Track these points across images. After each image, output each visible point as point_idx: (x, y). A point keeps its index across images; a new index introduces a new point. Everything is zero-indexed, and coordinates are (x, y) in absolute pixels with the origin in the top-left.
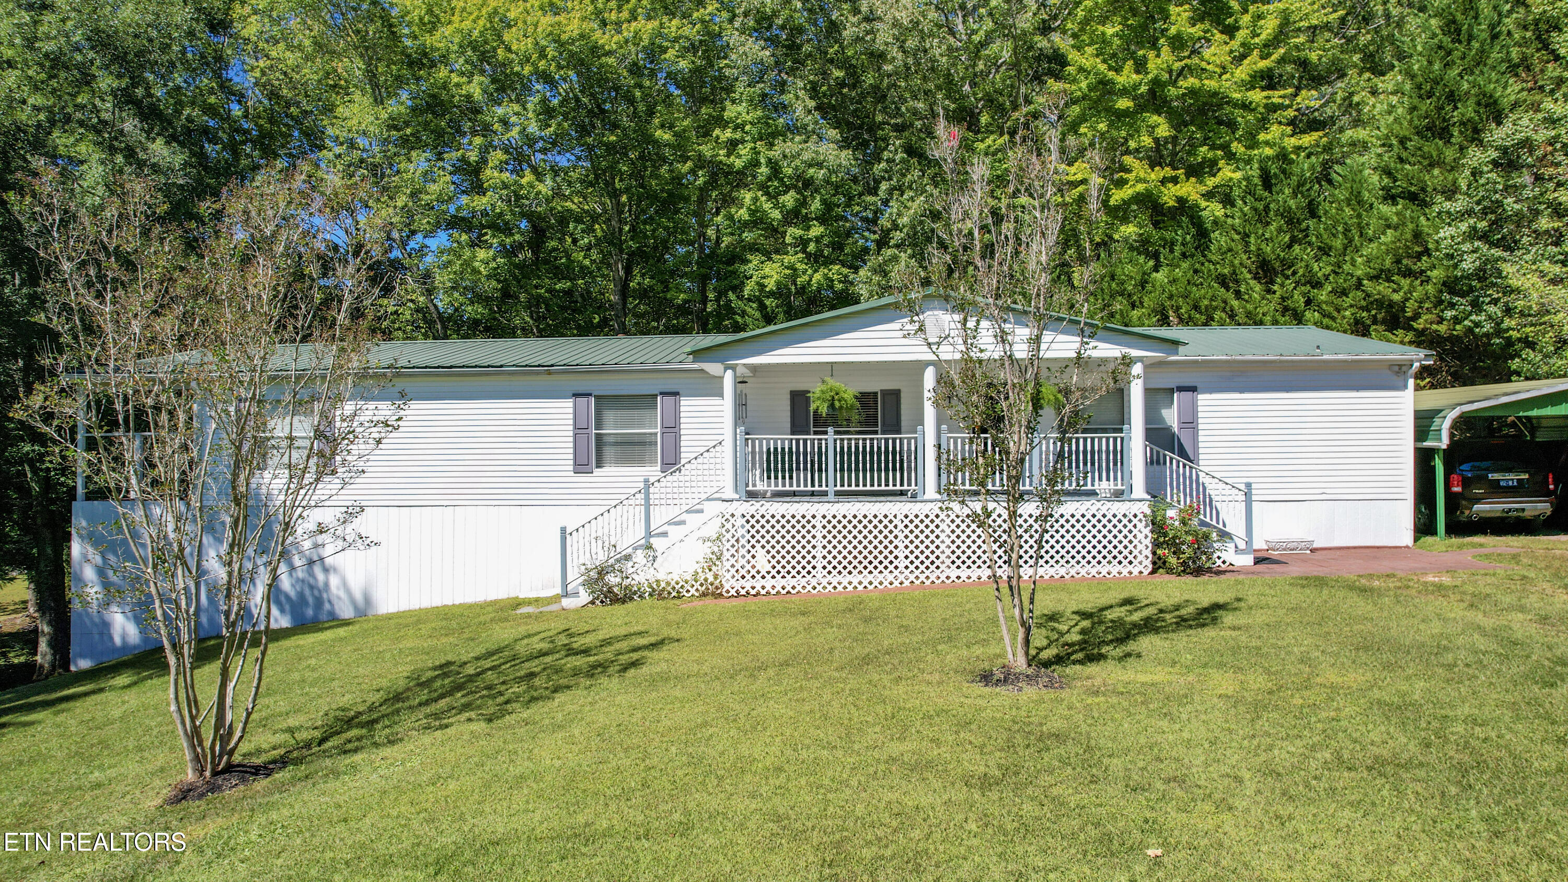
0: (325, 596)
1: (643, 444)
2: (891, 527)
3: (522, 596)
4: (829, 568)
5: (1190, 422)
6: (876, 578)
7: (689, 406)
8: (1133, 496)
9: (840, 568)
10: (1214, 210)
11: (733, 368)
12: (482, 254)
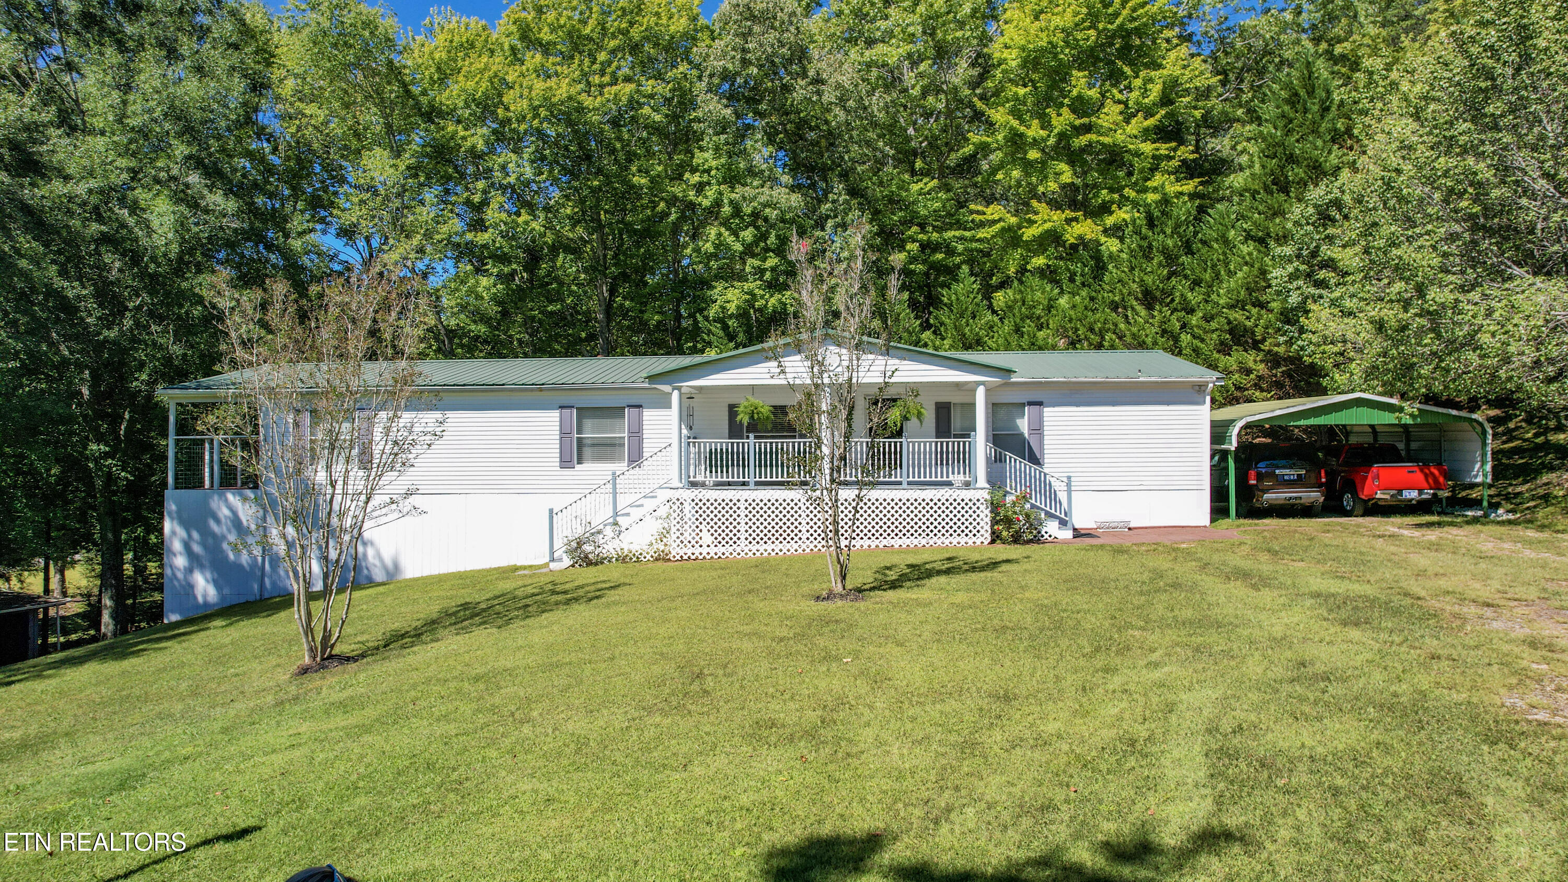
0: (364, 564)
1: (613, 445)
2: (796, 508)
3: (519, 564)
4: (750, 539)
5: (1038, 429)
6: (785, 546)
7: (649, 415)
8: (978, 485)
9: (758, 539)
10: (1112, 245)
11: (679, 388)
12: (484, 281)
